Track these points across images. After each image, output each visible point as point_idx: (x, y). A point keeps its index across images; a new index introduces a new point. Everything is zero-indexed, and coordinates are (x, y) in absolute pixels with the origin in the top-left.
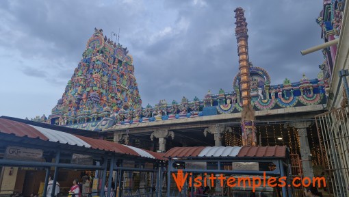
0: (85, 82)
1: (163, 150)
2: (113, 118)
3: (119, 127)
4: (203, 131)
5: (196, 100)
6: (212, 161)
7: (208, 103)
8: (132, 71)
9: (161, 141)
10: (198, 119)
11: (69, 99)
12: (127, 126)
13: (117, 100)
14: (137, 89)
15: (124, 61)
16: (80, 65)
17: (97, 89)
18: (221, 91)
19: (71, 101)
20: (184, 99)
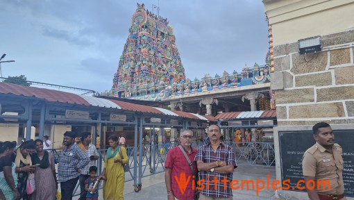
0: (135, 57)
1: (210, 113)
2: (168, 90)
3: (173, 97)
4: (241, 97)
5: (235, 73)
6: (245, 121)
7: (245, 75)
8: (173, 42)
9: (208, 107)
10: (237, 89)
11: (124, 73)
12: (180, 96)
13: (163, 70)
14: (179, 59)
15: (166, 33)
16: (128, 41)
17: (146, 62)
18: (256, 65)
19: (126, 75)
20: (225, 73)
